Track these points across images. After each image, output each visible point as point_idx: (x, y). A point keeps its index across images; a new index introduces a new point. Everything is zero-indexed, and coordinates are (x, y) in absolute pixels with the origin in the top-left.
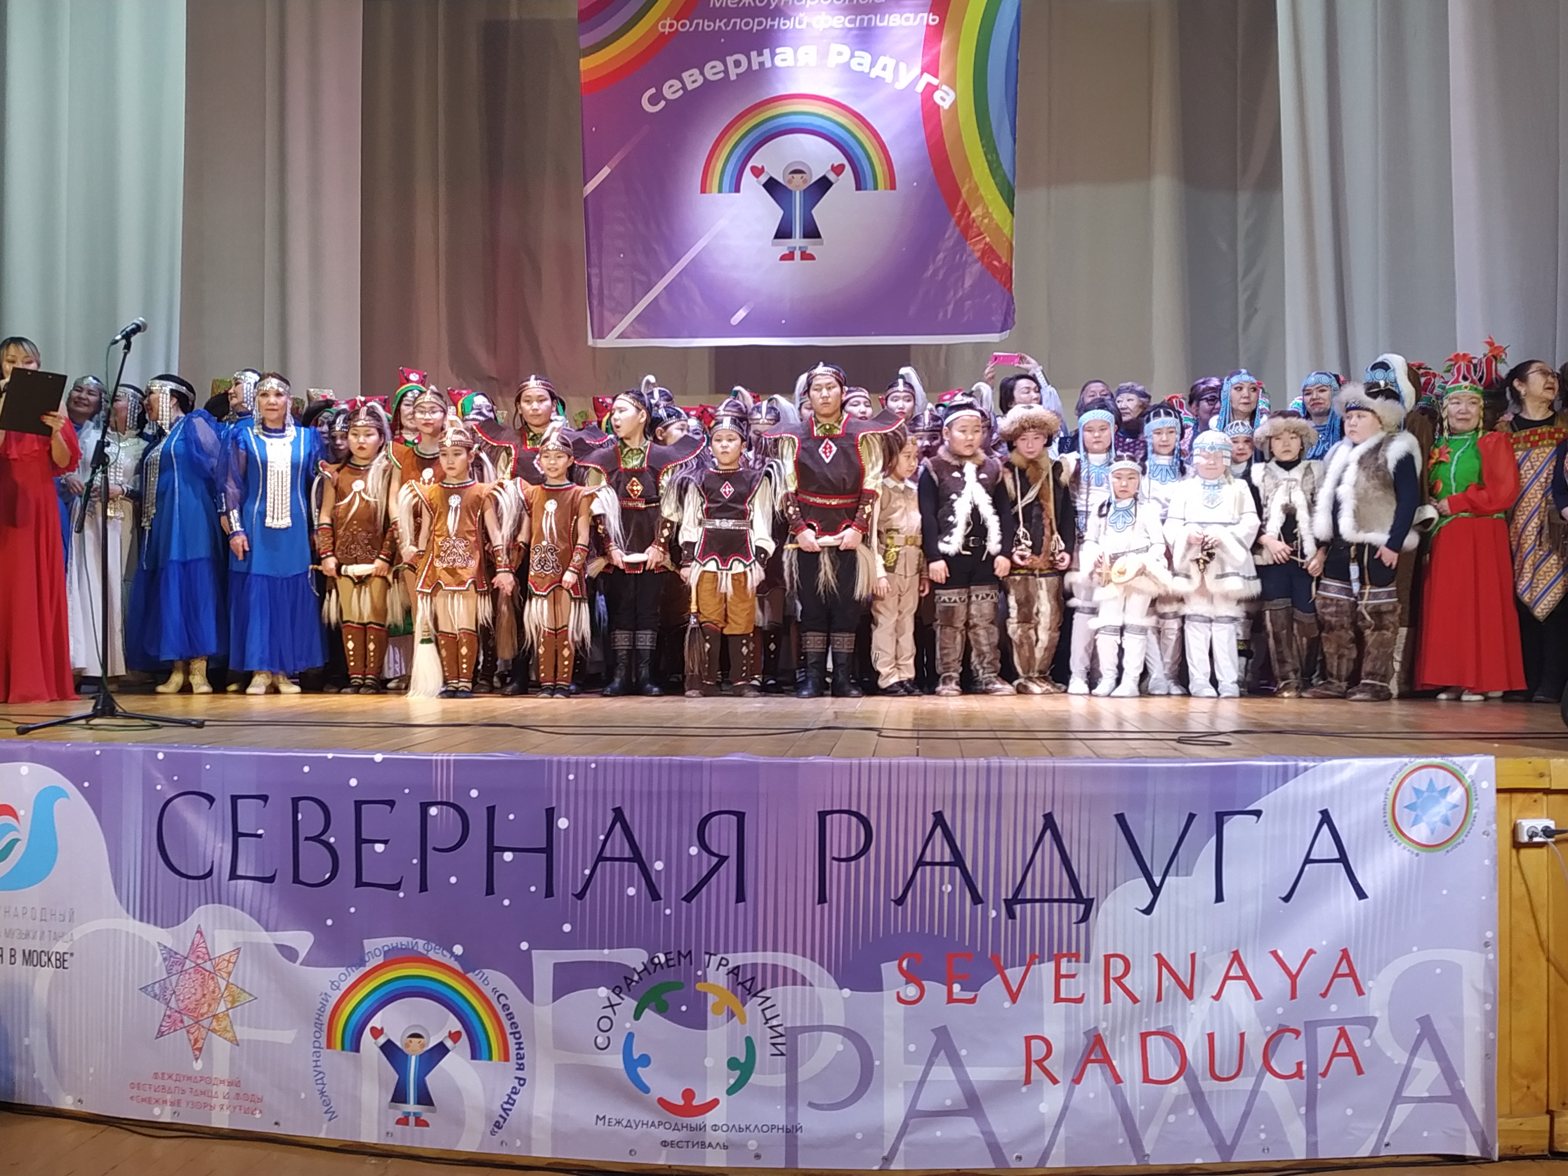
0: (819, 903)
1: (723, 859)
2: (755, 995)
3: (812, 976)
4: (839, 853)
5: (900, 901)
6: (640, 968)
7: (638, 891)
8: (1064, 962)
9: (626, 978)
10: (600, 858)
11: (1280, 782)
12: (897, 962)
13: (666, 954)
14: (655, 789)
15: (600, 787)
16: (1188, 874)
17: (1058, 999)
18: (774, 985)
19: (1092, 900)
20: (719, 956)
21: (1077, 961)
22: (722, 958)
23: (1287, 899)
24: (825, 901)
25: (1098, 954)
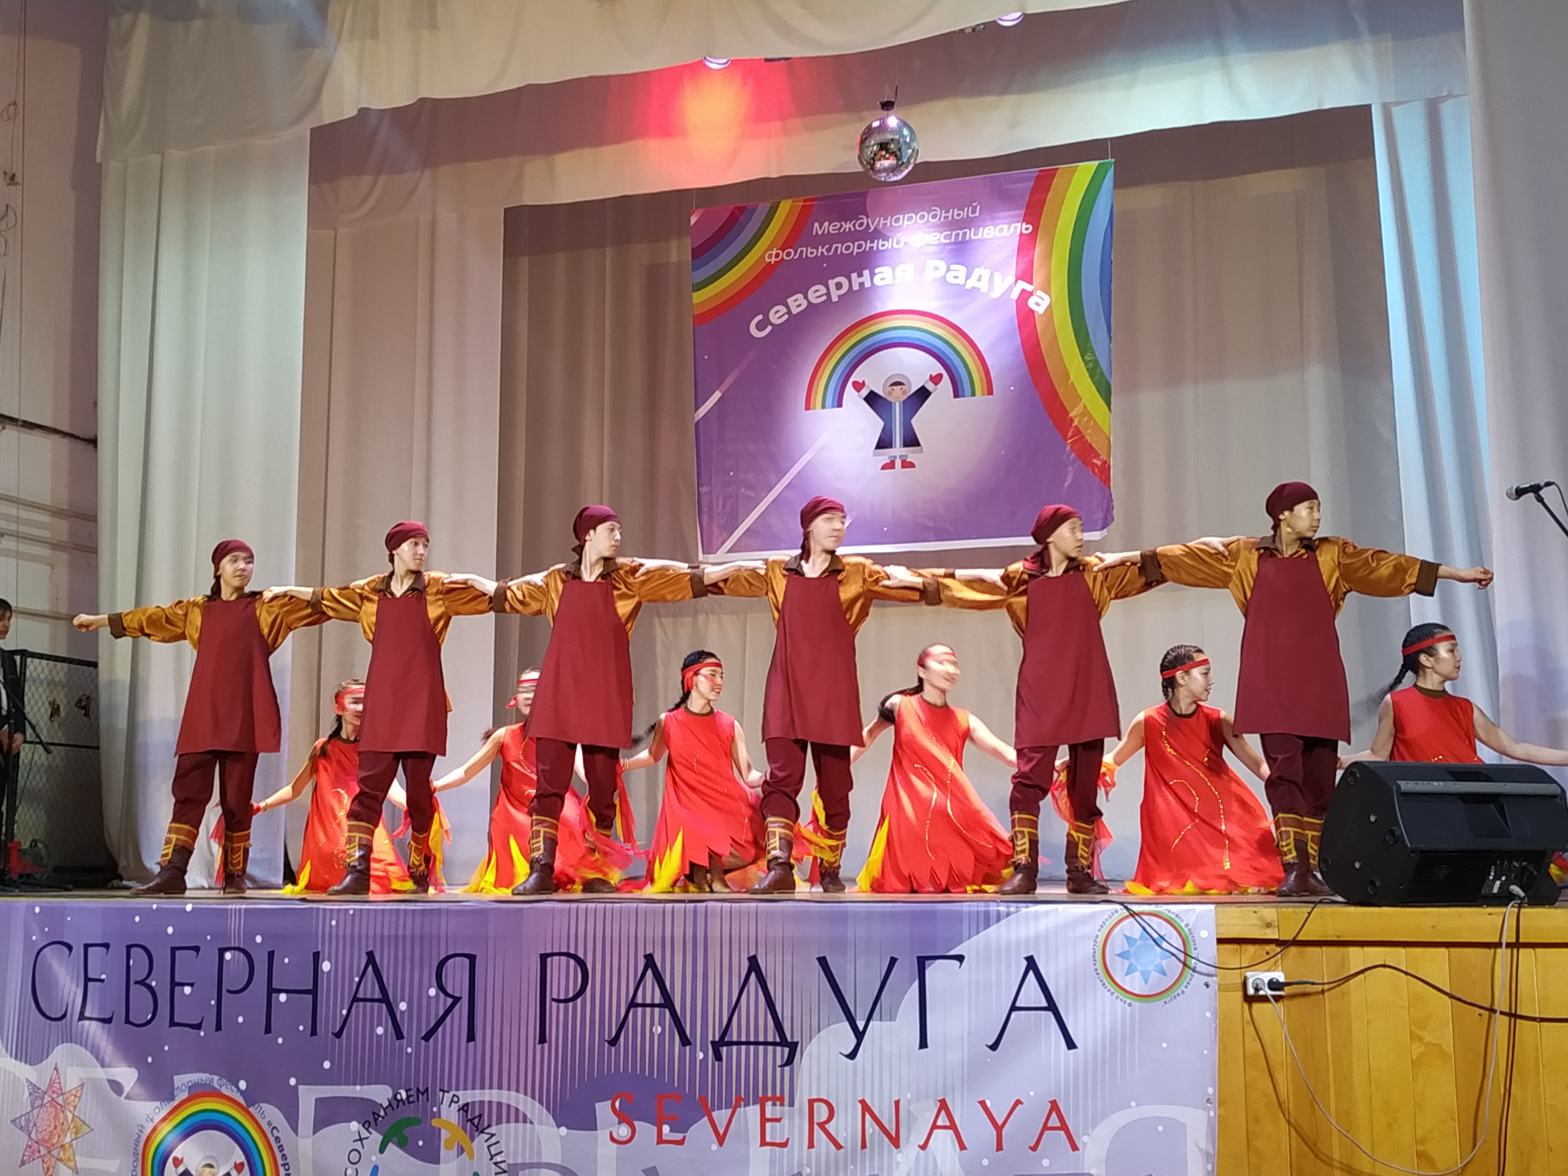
0: (540, 1042)
1: (456, 1000)
2: (482, 1132)
3: (533, 1114)
4: (559, 995)
5: (613, 1042)
6: (385, 1104)
7: (386, 1030)
8: (769, 1105)
9: (374, 1113)
10: (355, 999)
11: (981, 926)
12: (610, 1102)
13: (407, 1091)
14: (400, 933)
15: (356, 932)
16: (892, 1018)
17: (763, 1143)
18: (499, 1122)
19: (797, 1043)
20: (451, 1093)
21: (782, 1104)
22: (454, 1095)
23: (994, 1047)
24: (545, 1041)
25: (802, 1099)
